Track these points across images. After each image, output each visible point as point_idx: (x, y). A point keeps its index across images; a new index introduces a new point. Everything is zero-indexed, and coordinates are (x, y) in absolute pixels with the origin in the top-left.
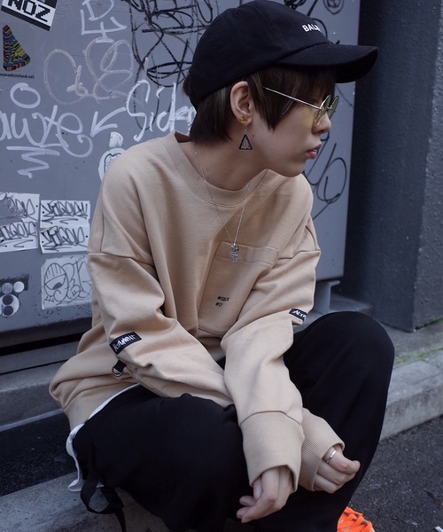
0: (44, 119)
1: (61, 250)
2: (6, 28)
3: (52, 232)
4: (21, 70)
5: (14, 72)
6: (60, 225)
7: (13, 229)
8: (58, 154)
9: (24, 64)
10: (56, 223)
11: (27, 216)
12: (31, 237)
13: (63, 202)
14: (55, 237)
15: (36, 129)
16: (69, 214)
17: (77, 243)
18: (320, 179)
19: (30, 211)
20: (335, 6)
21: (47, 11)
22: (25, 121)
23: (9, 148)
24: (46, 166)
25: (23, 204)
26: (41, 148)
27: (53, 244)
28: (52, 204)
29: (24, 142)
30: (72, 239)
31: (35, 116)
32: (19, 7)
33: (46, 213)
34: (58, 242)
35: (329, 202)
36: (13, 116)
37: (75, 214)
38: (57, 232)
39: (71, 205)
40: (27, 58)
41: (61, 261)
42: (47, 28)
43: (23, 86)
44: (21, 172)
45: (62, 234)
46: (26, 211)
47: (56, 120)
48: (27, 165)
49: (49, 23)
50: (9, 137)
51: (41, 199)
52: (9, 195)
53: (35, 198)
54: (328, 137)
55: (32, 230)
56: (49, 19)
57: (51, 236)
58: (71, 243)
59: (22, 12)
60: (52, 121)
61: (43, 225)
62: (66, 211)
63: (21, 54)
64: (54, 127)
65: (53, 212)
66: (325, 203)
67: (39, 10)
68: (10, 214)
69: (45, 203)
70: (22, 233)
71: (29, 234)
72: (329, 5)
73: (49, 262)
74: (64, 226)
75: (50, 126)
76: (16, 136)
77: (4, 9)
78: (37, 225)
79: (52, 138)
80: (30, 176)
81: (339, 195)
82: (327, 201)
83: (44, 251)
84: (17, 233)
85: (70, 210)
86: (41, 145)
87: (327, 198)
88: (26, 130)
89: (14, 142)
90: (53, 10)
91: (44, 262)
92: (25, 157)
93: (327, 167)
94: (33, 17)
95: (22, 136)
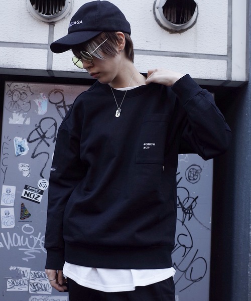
0: (35, 238)
1: (38, 293)
2: (23, 204)
3: (35, 285)
4: (27, 219)
5: (24, 220)
6: (38, 282)
7: (18, 282)
8: (40, 252)
9: (28, 217)
10: (37, 281)
11: (24, 277)
12: (25, 286)
13: (41, 272)
14: (36, 287)
15: (31, 242)
16: (43, 277)
17: (46, 290)
18: (187, 269)
19: (26, 275)
20: (194, 179)
21: (39, 196)
22: (27, 239)
23: (19, 249)
24: (34, 257)
25: (23, 272)
26: (33, 249)
27: (35, 290)
28: (36, 273)
29: (26, 247)
30: (44, 289)
31: (31, 237)
32: (28, 195)
33: (33, 276)
34: (37, 289)
35: (195, 281)
36: (22, 237)
37: (45, 277)
38: (37, 285)
39: (44, 274)
40: (30, 215)
41: (38, 297)
42: (39, 203)
43: (27, 225)
44: (24, 259)
45: (39, 286)
46: (24, 275)
47: (40, 238)
48: (26, 256)
49: (40, 201)
50: (20, 245)
51: (31, 270)
52: (18, 268)
53: (29, 270)
54: (192, 246)
55: (26, 283)
56: (40, 200)
57: (34, 286)
58: (43, 290)
59: (29, 198)
60: (38, 239)
61: (31, 281)
62: (41, 276)
63: (27, 213)
64: (39, 241)
65: (36, 276)
66: (191, 282)
67: (36, 196)
68: (17, 275)
69: (33, 272)
70: (22, 283)
71: (25, 284)
72: (190, 179)
73: (32, 297)
74: (40, 282)
75: (37, 241)
76: (23, 245)
77: (22, 197)
78: (28, 281)
79: (38, 246)
80: (27, 261)
81: (201, 278)
82: (192, 281)
83: (30, 292)
84: (20, 283)
85: (43, 276)
86: (33, 248)
87: (192, 279)
88: (27, 242)
89: (22, 247)
90: (41, 196)
91: (30, 297)
92: (26, 253)
93: (192, 262)
94: (33, 199)
95: (25, 244)
